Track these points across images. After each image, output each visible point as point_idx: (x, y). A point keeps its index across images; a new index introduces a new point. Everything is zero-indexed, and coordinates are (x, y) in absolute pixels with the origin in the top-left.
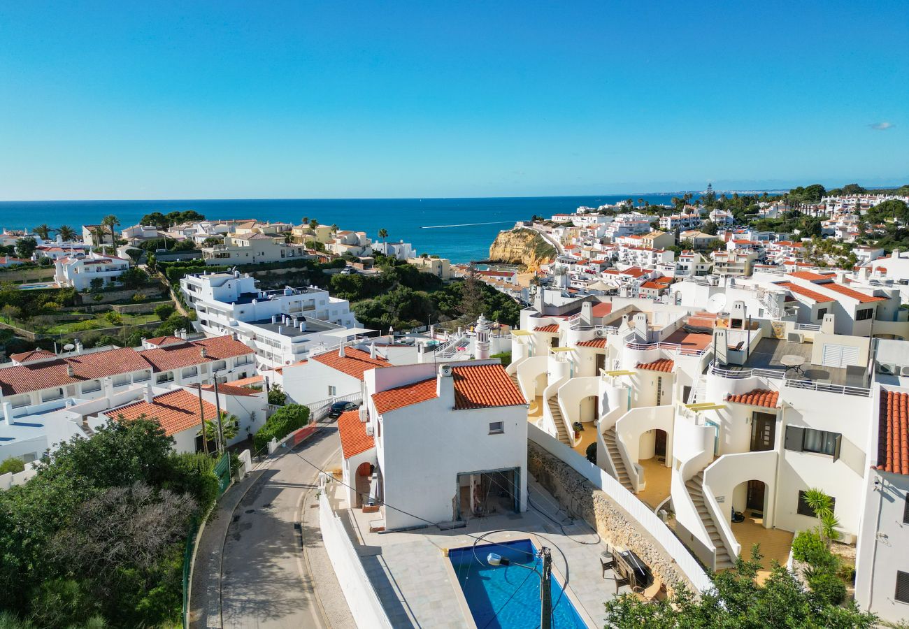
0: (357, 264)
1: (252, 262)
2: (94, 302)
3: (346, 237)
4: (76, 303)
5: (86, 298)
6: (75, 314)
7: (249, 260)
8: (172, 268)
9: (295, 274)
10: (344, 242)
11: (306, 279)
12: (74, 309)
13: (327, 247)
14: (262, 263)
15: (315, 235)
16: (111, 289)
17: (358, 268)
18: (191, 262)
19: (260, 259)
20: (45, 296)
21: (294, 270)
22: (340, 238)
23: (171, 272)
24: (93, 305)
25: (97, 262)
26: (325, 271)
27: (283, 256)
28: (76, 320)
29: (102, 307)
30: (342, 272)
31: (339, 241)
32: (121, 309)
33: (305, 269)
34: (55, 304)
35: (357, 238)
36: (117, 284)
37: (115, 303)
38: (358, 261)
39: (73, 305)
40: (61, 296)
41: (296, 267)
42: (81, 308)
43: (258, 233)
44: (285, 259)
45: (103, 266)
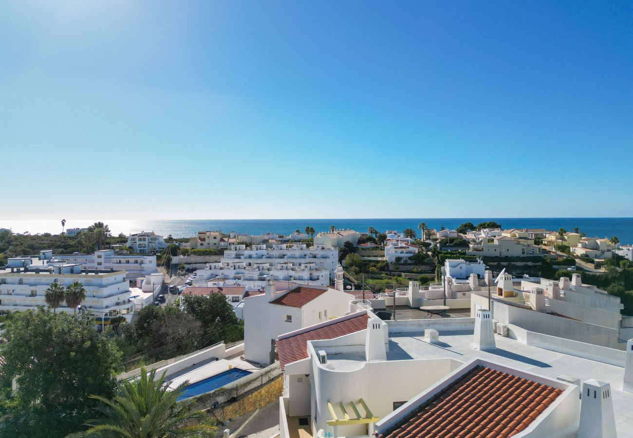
0: (590, 264)
1: (499, 256)
2: (395, 270)
3: (587, 242)
4: (386, 270)
5: (391, 268)
6: (383, 275)
7: (497, 254)
8: (442, 255)
9: (530, 267)
10: (585, 246)
11: (539, 271)
12: (383, 272)
13: (571, 249)
14: (506, 257)
15: (565, 240)
16: (405, 264)
17: (590, 267)
18: (457, 252)
19: (505, 254)
20: (373, 264)
21: (530, 264)
22: (581, 243)
23: (441, 257)
24: (393, 271)
25: (401, 248)
26: (555, 267)
27: (523, 253)
28: (381, 279)
29: (398, 273)
30: (569, 269)
31: (580, 245)
32: (406, 276)
33: (540, 264)
34: (375, 269)
35: (597, 243)
36: (409, 262)
37: (404, 272)
38: (592, 262)
39: (384, 270)
40: (379, 265)
41: (533, 262)
42: (386, 272)
43: (515, 236)
44: (525, 255)
45: (404, 250)
